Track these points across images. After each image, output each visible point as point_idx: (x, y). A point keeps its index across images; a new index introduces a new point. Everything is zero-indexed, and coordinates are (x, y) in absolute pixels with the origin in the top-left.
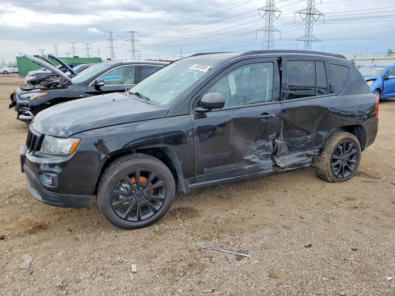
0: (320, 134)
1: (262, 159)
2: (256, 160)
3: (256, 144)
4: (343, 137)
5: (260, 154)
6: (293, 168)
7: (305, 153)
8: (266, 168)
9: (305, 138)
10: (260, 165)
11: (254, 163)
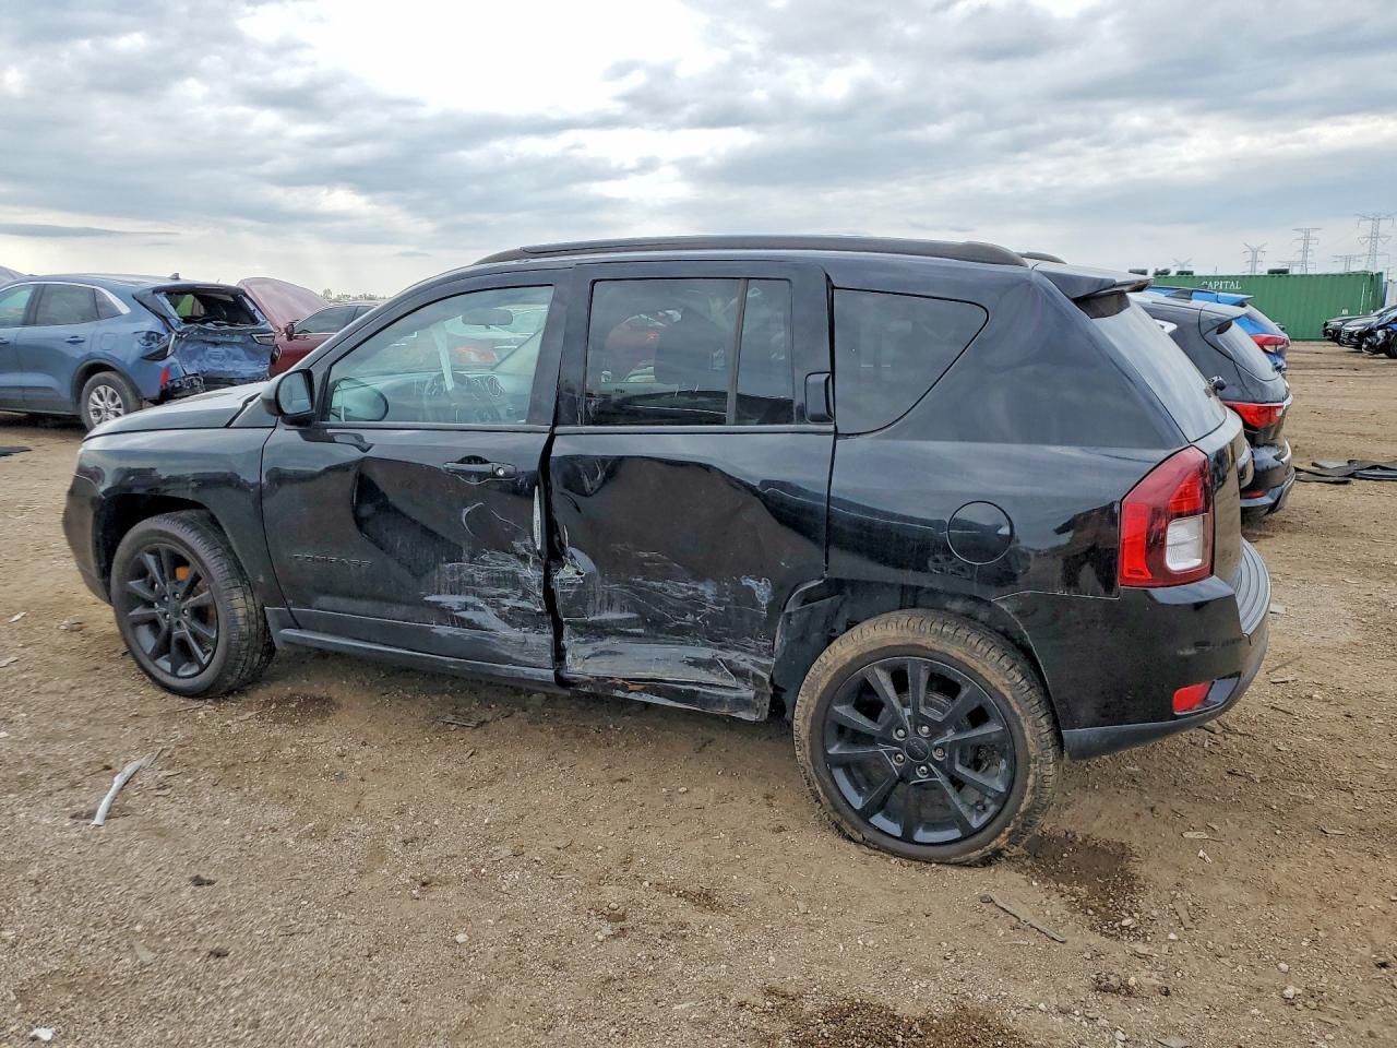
0: (750, 590)
1: (508, 621)
2: (488, 617)
3: (482, 560)
4: (894, 634)
5: (505, 601)
6: (670, 703)
7: (723, 658)
8: (521, 658)
9: (689, 589)
10: (494, 637)
11: (469, 624)
